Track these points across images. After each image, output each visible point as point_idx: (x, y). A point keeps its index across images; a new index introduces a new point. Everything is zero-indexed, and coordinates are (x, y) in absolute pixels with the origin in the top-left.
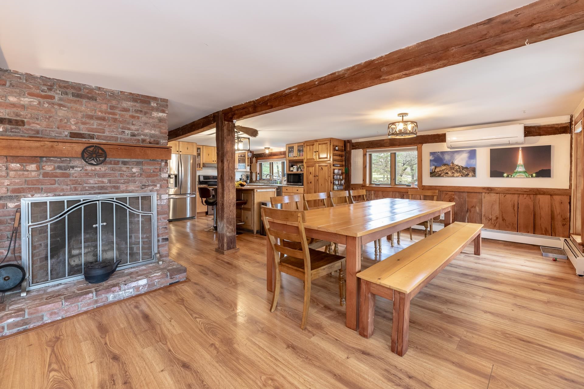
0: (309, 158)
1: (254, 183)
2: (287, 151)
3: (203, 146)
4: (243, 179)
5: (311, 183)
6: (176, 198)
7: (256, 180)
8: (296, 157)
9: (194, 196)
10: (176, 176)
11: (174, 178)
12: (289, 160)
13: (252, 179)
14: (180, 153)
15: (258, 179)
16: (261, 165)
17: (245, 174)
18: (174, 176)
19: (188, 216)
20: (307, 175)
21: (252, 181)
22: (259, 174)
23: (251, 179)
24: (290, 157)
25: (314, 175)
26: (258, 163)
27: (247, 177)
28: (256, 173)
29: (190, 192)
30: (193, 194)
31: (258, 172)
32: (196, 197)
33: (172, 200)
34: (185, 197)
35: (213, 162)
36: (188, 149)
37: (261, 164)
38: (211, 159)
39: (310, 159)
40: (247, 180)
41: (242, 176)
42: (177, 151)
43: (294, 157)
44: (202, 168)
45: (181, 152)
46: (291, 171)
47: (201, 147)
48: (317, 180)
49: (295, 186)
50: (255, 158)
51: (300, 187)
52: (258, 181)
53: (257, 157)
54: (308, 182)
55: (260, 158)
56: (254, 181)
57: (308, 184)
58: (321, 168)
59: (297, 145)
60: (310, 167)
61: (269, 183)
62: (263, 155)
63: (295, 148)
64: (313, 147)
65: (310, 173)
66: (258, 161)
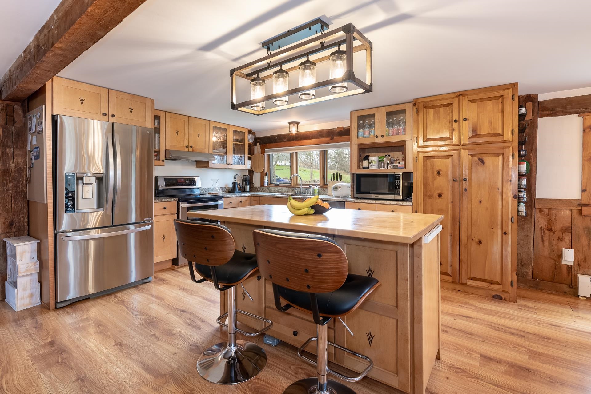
1: (258, 191)
2: (355, 125)
3: (165, 112)
4: (239, 184)
5: (440, 196)
6: (104, 238)
7: (262, 184)
8: (382, 136)
9: (148, 227)
10: (100, 180)
11: (95, 185)
12: (359, 145)
13: (253, 183)
14: (112, 120)
15: (266, 184)
16: (270, 156)
17: (242, 174)
18: (93, 180)
19: (133, 278)
20: (425, 178)
21: (253, 187)
22: (266, 174)
23: (251, 183)
24: (360, 137)
25: (450, 177)
26: (266, 154)
27: (245, 180)
28: (262, 173)
29: (136, 219)
30: (144, 223)
31: (265, 171)
32: (151, 229)
33: (92, 244)
34: (124, 232)
35: (186, 149)
36: (131, 111)
38: (182, 143)
39: (434, 139)
40: (246, 185)
41: (235, 178)
42: (104, 114)
43: (377, 137)
44: (163, 161)
45: (113, 116)
46: (364, 168)
47: (162, 115)
48: (466, 190)
49: (384, 203)
50: (260, 145)
51: (401, 204)
52: (266, 188)
53: (262, 143)
54: (430, 193)
55: (268, 144)
56: (257, 187)
57: (431, 198)
58: (478, 160)
59: (384, 111)
60: (435, 157)
61: (293, 192)
62: (276, 139)
63: (377, 117)
64: (447, 109)
65: (439, 173)
66: (265, 149)
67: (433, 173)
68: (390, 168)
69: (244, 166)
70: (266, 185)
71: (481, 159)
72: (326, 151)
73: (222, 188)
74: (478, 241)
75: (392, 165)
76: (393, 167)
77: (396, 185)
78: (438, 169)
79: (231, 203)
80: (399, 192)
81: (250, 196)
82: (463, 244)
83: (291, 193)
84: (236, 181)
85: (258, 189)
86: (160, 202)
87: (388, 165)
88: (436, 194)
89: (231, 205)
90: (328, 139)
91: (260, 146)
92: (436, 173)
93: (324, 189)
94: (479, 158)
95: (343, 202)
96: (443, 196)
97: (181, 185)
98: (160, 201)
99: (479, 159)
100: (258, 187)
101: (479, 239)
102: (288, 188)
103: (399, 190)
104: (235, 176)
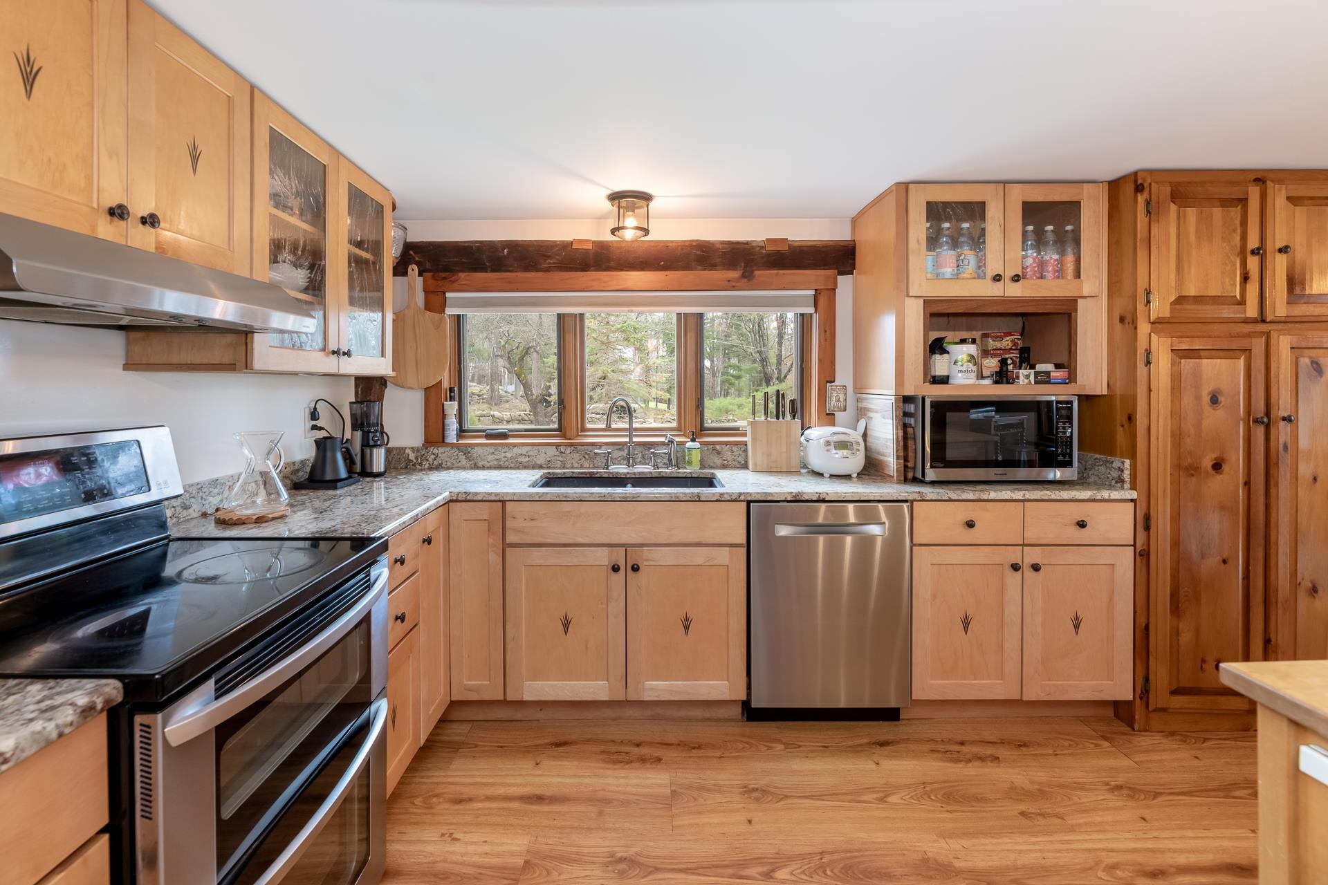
0: (1192, 291)
2: (920, 231)
5: (1217, 467)
7: (435, 438)
8: (1016, 279)
12: (927, 302)
15: (452, 436)
16: (458, 324)
22: (451, 395)
26: (449, 311)
27: (360, 424)
28: (432, 389)
31: (447, 382)
37: (459, 319)
39: (1199, 299)
40: (369, 445)
41: (314, 415)
43: (996, 279)
48: (1286, 447)
49: (1053, 497)
50: (420, 274)
51: (1106, 496)
52: (454, 452)
53: (428, 265)
54: (1189, 460)
55: (462, 275)
56: (403, 449)
57: (1192, 475)
58: (1309, 363)
59: (1017, 197)
60: (1202, 353)
61: (586, 464)
62: (505, 257)
63: (993, 212)
64: (1233, 214)
65: (1214, 400)
66: (448, 295)
67: (1198, 398)
68: (1026, 381)
69: (382, 361)
70: (455, 441)
71: (1317, 363)
72: (701, 316)
74: (1310, 585)
75: (1032, 371)
76: (1036, 377)
77: (1061, 434)
78: (1210, 389)
79: (399, 560)
80: (1067, 458)
81: (448, 502)
82: (1280, 600)
83: (576, 465)
84: (321, 429)
85: (412, 457)
88: (1207, 463)
90: (734, 274)
91: (421, 278)
92: (1206, 399)
93: (718, 447)
94: (1312, 359)
95: (906, 501)
96: (1226, 467)
99: (1312, 362)
100: (412, 448)
101: (1312, 582)
102: (562, 449)
103: (1068, 451)
104: (315, 409)
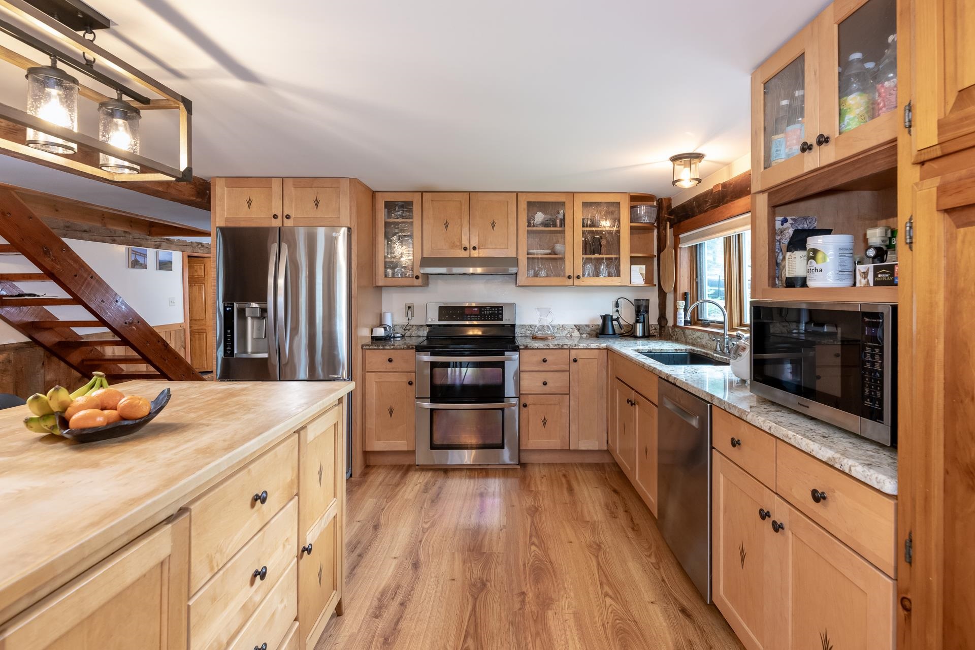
52: (681, 331)
62: (694, 208)
68: (864, 281)
69: (616, 278)
70: (683, 325)
73: (579, 326)
75: (871, 267)
79: (545, 361)
81: (604, 349)
85: (671, 332)
86: (381, 349)
87: (858, 267)
89: (545, 367)
97: (471, 318)
98: (381, 347)
100: (671, 327)
103: (879, 394)
104: (617, 302)
